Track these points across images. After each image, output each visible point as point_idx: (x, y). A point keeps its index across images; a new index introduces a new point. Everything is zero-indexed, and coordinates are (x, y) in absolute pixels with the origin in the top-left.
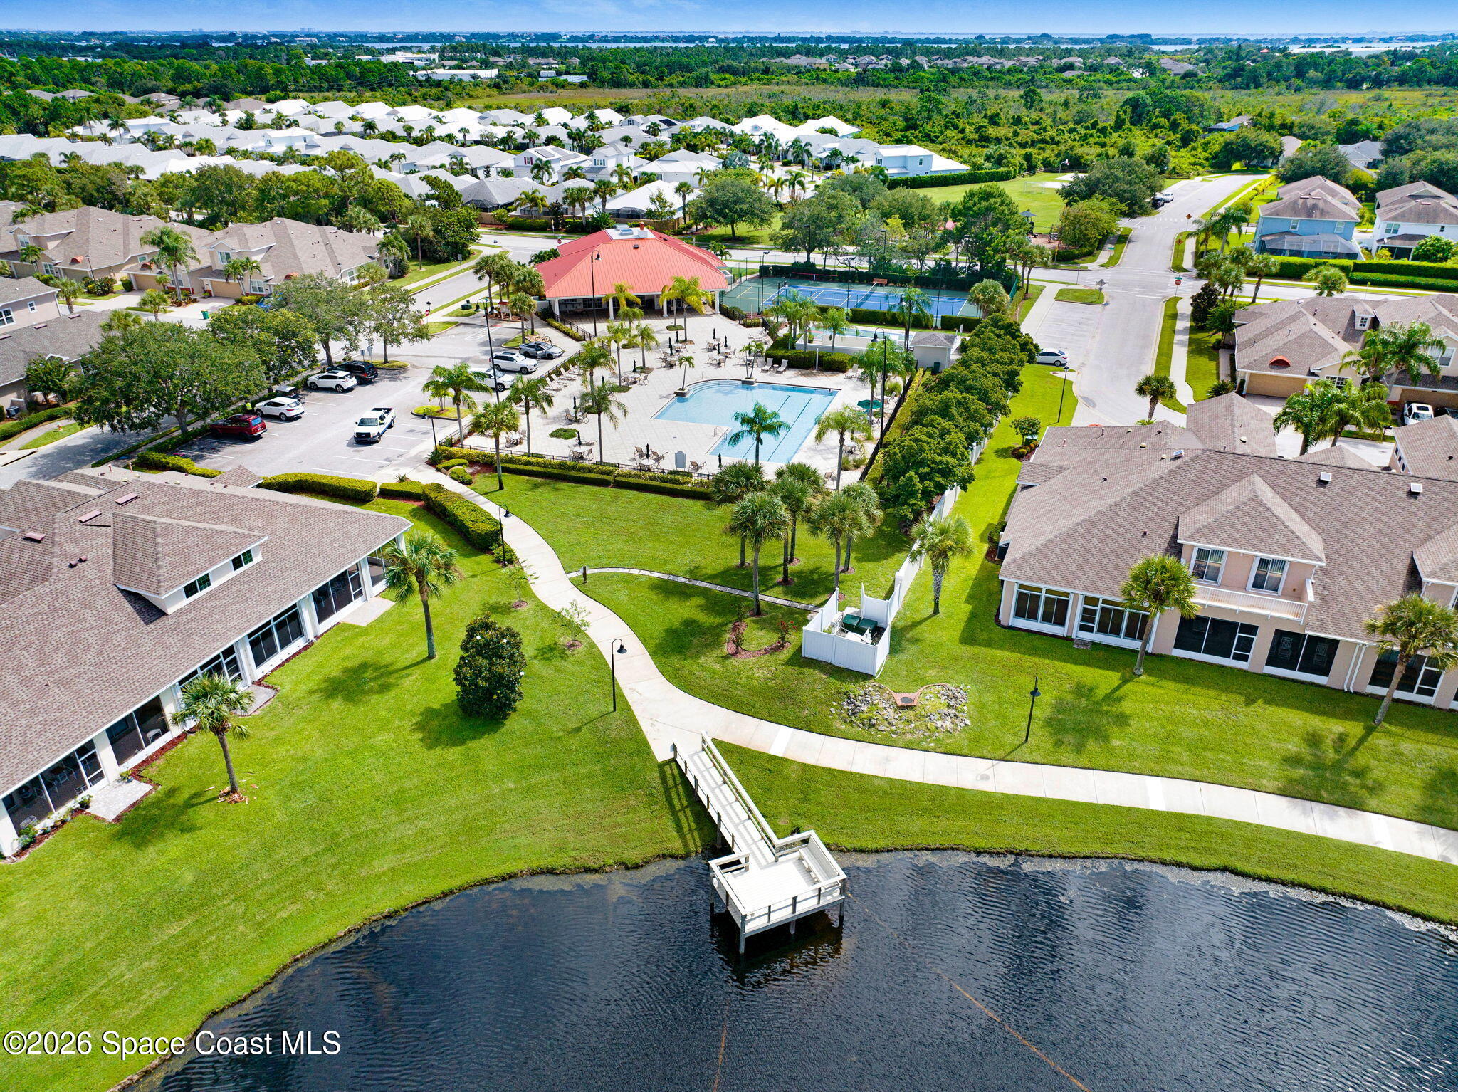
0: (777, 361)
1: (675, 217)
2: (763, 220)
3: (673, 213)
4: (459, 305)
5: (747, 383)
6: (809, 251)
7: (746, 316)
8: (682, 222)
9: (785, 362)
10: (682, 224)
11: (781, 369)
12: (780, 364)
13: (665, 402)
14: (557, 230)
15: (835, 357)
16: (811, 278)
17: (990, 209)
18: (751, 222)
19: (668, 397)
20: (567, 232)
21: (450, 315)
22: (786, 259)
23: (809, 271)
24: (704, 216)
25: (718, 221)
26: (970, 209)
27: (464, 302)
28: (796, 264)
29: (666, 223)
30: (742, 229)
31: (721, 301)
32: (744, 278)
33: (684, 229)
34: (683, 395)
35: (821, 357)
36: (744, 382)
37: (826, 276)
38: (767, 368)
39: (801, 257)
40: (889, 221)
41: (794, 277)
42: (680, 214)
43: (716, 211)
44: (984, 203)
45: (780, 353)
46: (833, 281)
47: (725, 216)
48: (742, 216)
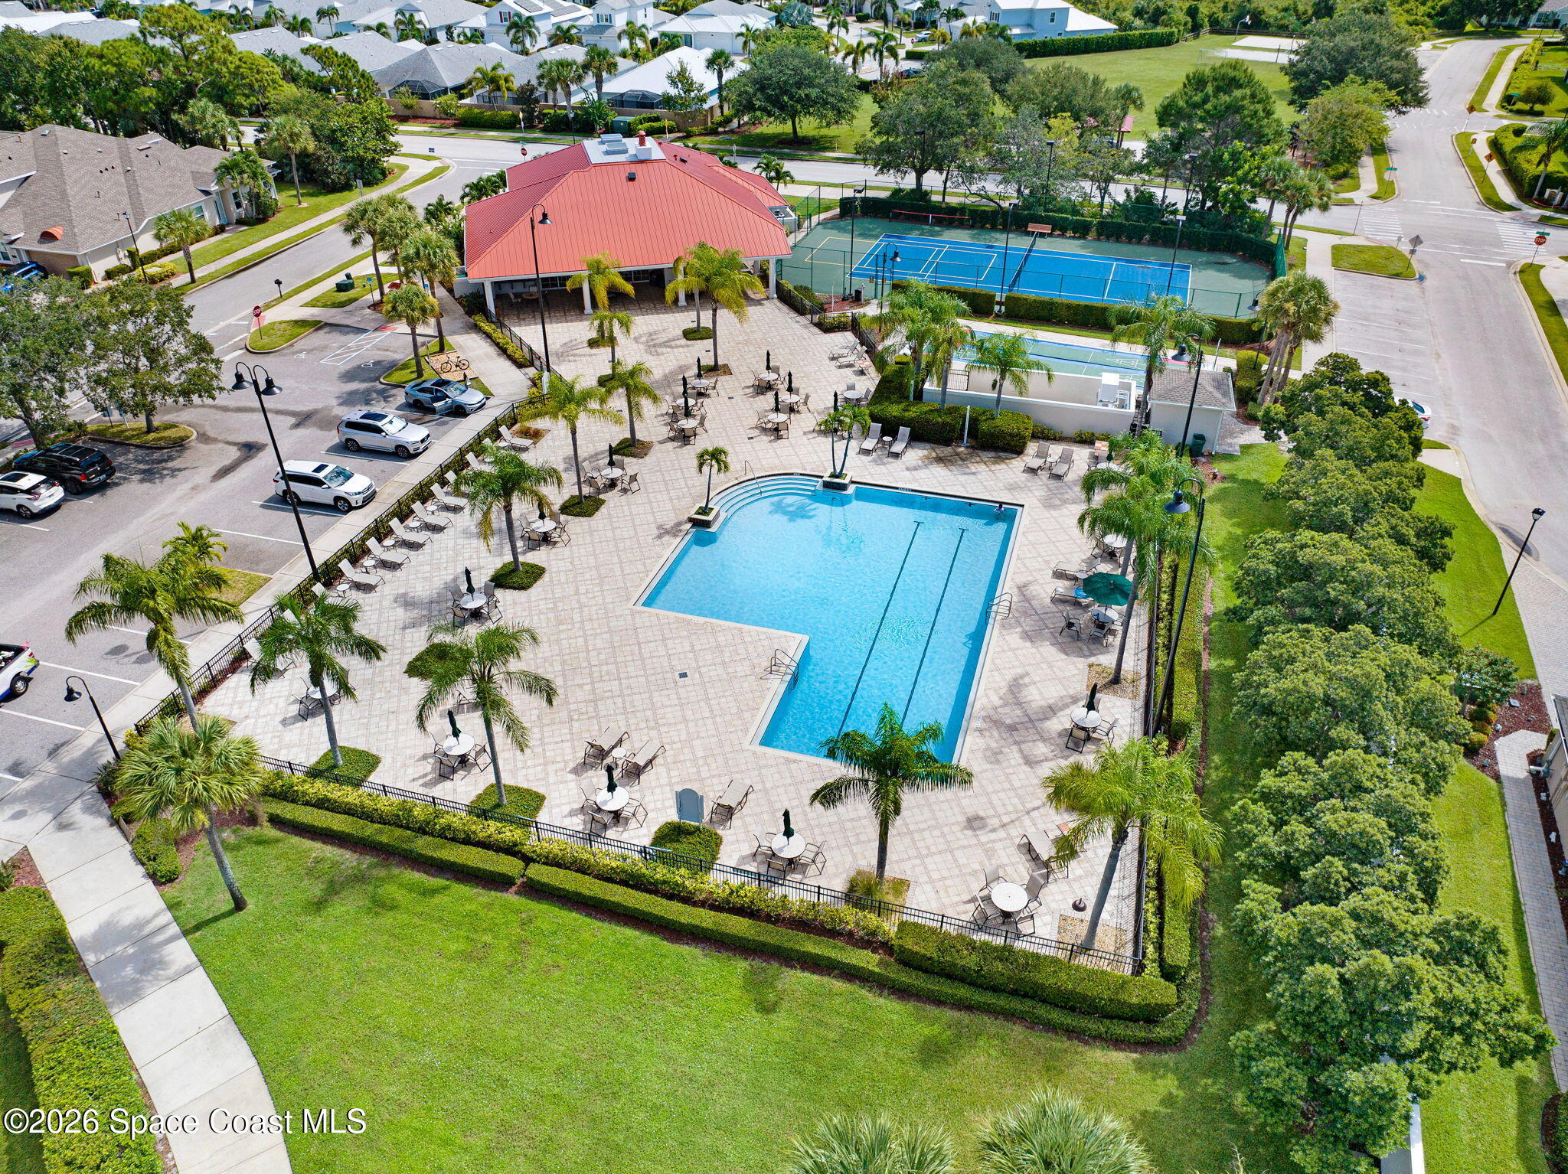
0: (890, 429)
1: (706, 106)
2: (840, 114)
3: (703, 100)
4: (330, 284)
5: (834, 487)
6: (920, 173)
7: (822, 308)
8: (717, 112)
9: (905, 431)
10: (718, 116)
11: (898, 447)
12: (894, 434)
13: (672, 546)
14: (530, 126)
15: (1003, 423)
16: (925, 221)
17: (1235, 108)
18: (822, 117)
19: (674, 531)
20: (545, 130)
21: (312, 304)
22: (881, 183)
23: (919, 208)
24: (750, 107)
25: (769, 114)
26: (1195, 106)
27: (341, 277)
28: (897, 192)
29: (693, 115)
30: (808, 126)
31: (779, 274)
32: (815, 219)
33: (720, 124)
34: (707, 524)
35: (974, 421)
36: (827, 485)
37: (951, 217)
38: (869, 444)
39: (909, 181)
40: (1052, 122)
41: (897, 217)
42: (714, 101)
43: (768, 99)
44: (1225, 98)
45: (894, 410)
46: (961, 225)
47: (783, 108)
48: (808, 105)
